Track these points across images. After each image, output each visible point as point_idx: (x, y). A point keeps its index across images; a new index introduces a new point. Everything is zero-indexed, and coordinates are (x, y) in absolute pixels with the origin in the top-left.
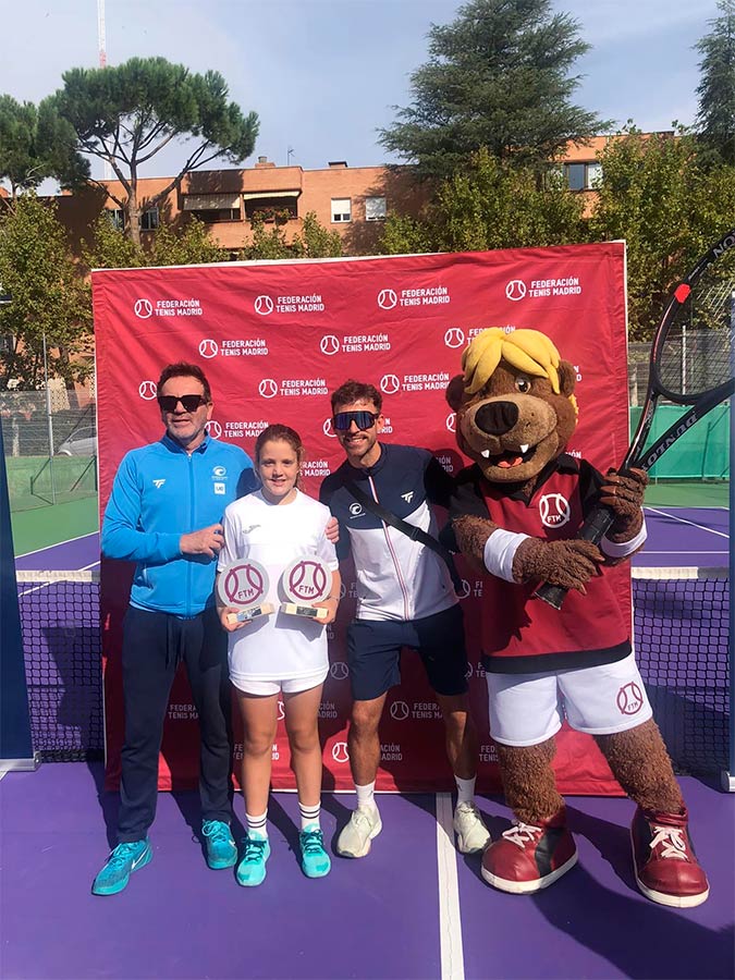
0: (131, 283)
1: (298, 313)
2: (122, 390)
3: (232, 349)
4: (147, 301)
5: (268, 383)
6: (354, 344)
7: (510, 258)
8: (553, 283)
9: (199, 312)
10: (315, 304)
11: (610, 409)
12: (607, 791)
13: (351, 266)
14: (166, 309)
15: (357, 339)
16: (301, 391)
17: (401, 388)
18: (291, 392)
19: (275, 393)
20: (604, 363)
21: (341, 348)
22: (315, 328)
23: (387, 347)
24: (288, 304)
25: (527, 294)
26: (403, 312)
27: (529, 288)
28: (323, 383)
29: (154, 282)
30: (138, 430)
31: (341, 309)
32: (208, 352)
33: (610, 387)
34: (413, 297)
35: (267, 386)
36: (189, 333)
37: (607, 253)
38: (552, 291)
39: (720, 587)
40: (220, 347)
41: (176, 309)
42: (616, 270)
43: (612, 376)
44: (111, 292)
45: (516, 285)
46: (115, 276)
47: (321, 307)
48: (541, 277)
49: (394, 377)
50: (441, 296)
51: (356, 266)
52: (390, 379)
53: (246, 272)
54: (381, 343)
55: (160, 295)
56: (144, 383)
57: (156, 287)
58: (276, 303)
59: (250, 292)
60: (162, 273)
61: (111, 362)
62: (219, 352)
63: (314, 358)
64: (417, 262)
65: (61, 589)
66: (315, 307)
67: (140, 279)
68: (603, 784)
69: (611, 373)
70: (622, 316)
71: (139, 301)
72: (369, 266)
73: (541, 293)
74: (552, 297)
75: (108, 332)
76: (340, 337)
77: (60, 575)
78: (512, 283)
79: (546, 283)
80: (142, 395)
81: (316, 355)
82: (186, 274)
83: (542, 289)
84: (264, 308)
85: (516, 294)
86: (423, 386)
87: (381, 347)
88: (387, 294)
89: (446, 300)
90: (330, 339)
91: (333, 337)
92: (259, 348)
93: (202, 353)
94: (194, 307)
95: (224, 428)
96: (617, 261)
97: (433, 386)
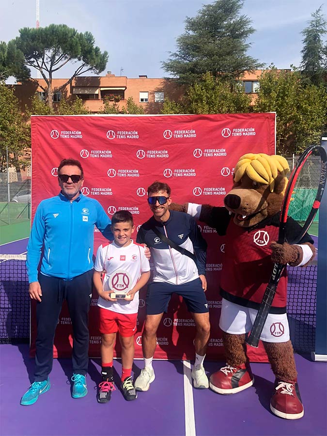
0: (50, 122)
1: (127, 139)
2: (44, 171)
3: (96, 154)
4: (56, 131)
5: (112, 171)
6: (152, 154)
7: (224, 118)
8: (243, 130)
9: (81, 137)
10: (135, 135)
12: (260, 360)
13: (152, 119)
14: (65, 135)
15: (154, 152)
16: (127, 175)
17: (173, 175)
18: (122, 175)
19: (115, 175)
21: (146, 156)
22: (134, 146)
23: (167, 156)
24: (122, 135)
25: (231, 134)
26: (174, 141)
27: (232, 132)
28: (137, 171)
29: (61, 122)
30: (50, 190)
31: (147, 138)
32: (84, 155)
34: (179, 134)
35: (111, 172)
36: (75, 146)
37: (268, 118)
38: (242, 134)
39: (313, 269)
40: (90, 153)
41: (70, 135)
42: (271, 125)
44: (39, 125)
45: (226, 130)
46: (42, 119)
47: (137, 137)
48: (239, 126)
49: (170, 170)
50: (192, 134)
51: (154, 119)
52: (168, 171)
53: (103, 119)
54: (164, 154)
55: (62, 128)
56: (54, 169)
57: (62, 125)
58: (116, 134)
59: (105, 129)
60: (64, 118)
61: (39, 159)
62: (90, 156)
63: (133, 160)
64: (182, 118)
65: (12, 263)
66: (134, 137)
67: (54, 121)
68: (259, 357)
70: (273, 146)
71: (53, 131)
72: (160, 119)
73: (237, 134)
74: (242, 137)
75: (38, 145)
76: (146, 151)
77: (12, 256)
78: (224, 129)
79: (240, 130)
80: (53, 174)
81: (133, 158)
82: (75, 119)
83: (238, 132)
84: (111, 136)
85: (226, 134)
86: (183, 174)
87: (164, 156)
88: (168, 132)
89: (195, 136)
90: (141, 152)
91: (143, 151)
92: (108, 154)
93: (81, 156)
94: (79, 135)
95: (91, 191)
96: (272, 121)
97: (187, 175)
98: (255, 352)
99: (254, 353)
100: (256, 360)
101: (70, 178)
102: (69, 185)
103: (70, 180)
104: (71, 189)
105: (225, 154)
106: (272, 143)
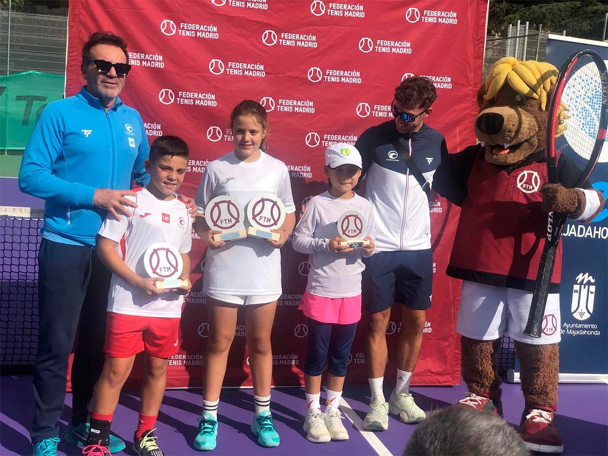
1: (247, 7)
3: (189, 30)
6: (289, 40)
8: (439, 14)
10: (261, 3)
11: (467, 111)
15: (292, 36)
16: (243, 72)
17: (323, 78)
18: (235, 72)
19: (222, 71)
20: (467, 77)
21: (278, 42)
22: (259, 23)
23: (315, 45)
24: (239, 1)
25: (421, 19)
26: (328, 20)
27: (422, 15)
28: (262, 68)
31: (282, 10)
32: (168, 30)
33: (468, 95)
34: (337, 10)
35: (215, 66)
38: (438, 20)
40: (178, 27)
43: (470, 88)
45: (413, 11)
47: (265, 7)
48: (433, 7)
49: (318, 69)
50: (358, 12)
52: (315, 71)
54: (310, 42)
61: (83, 30)
62: (177, 32)
63: (256, 47)
66: (260, 6)
69: (470, 85)
70: (481, 45)
73: (430, 20)
74: (437, 24)
76: (278, 32)
78: (410, 9)
79: (434, 13)
81: (256, 43)
83: (432, 17)
85: (412, 18)
86: (340, 79)
87: (310, 44)
88: (318, 3)
89: (362, 15)
90: (270, 33)
91: (273, 32)
92: (211, 32)
93: (162, 30)
95: (177, 96)
96: (483, 4)
97: (347, 80)
98: (434, 371)
99: (432, 373)
100: (432, 382)
101: (113, 68)
102: (110, 81)
103: (113, 72)
104: (112, 88)
105: (409, 51)
106: (480, 39)
